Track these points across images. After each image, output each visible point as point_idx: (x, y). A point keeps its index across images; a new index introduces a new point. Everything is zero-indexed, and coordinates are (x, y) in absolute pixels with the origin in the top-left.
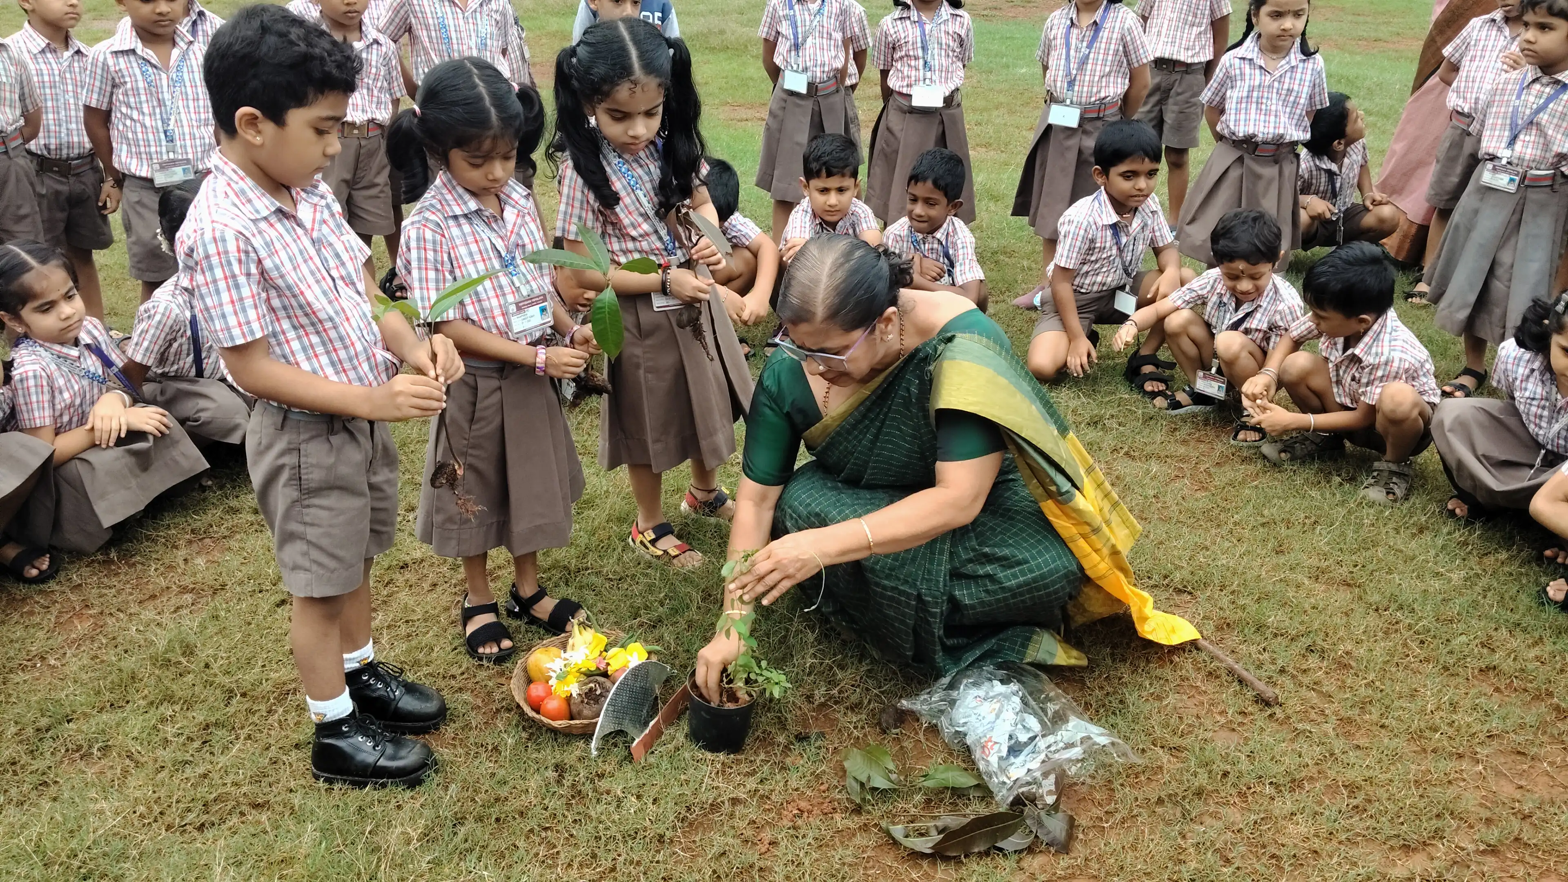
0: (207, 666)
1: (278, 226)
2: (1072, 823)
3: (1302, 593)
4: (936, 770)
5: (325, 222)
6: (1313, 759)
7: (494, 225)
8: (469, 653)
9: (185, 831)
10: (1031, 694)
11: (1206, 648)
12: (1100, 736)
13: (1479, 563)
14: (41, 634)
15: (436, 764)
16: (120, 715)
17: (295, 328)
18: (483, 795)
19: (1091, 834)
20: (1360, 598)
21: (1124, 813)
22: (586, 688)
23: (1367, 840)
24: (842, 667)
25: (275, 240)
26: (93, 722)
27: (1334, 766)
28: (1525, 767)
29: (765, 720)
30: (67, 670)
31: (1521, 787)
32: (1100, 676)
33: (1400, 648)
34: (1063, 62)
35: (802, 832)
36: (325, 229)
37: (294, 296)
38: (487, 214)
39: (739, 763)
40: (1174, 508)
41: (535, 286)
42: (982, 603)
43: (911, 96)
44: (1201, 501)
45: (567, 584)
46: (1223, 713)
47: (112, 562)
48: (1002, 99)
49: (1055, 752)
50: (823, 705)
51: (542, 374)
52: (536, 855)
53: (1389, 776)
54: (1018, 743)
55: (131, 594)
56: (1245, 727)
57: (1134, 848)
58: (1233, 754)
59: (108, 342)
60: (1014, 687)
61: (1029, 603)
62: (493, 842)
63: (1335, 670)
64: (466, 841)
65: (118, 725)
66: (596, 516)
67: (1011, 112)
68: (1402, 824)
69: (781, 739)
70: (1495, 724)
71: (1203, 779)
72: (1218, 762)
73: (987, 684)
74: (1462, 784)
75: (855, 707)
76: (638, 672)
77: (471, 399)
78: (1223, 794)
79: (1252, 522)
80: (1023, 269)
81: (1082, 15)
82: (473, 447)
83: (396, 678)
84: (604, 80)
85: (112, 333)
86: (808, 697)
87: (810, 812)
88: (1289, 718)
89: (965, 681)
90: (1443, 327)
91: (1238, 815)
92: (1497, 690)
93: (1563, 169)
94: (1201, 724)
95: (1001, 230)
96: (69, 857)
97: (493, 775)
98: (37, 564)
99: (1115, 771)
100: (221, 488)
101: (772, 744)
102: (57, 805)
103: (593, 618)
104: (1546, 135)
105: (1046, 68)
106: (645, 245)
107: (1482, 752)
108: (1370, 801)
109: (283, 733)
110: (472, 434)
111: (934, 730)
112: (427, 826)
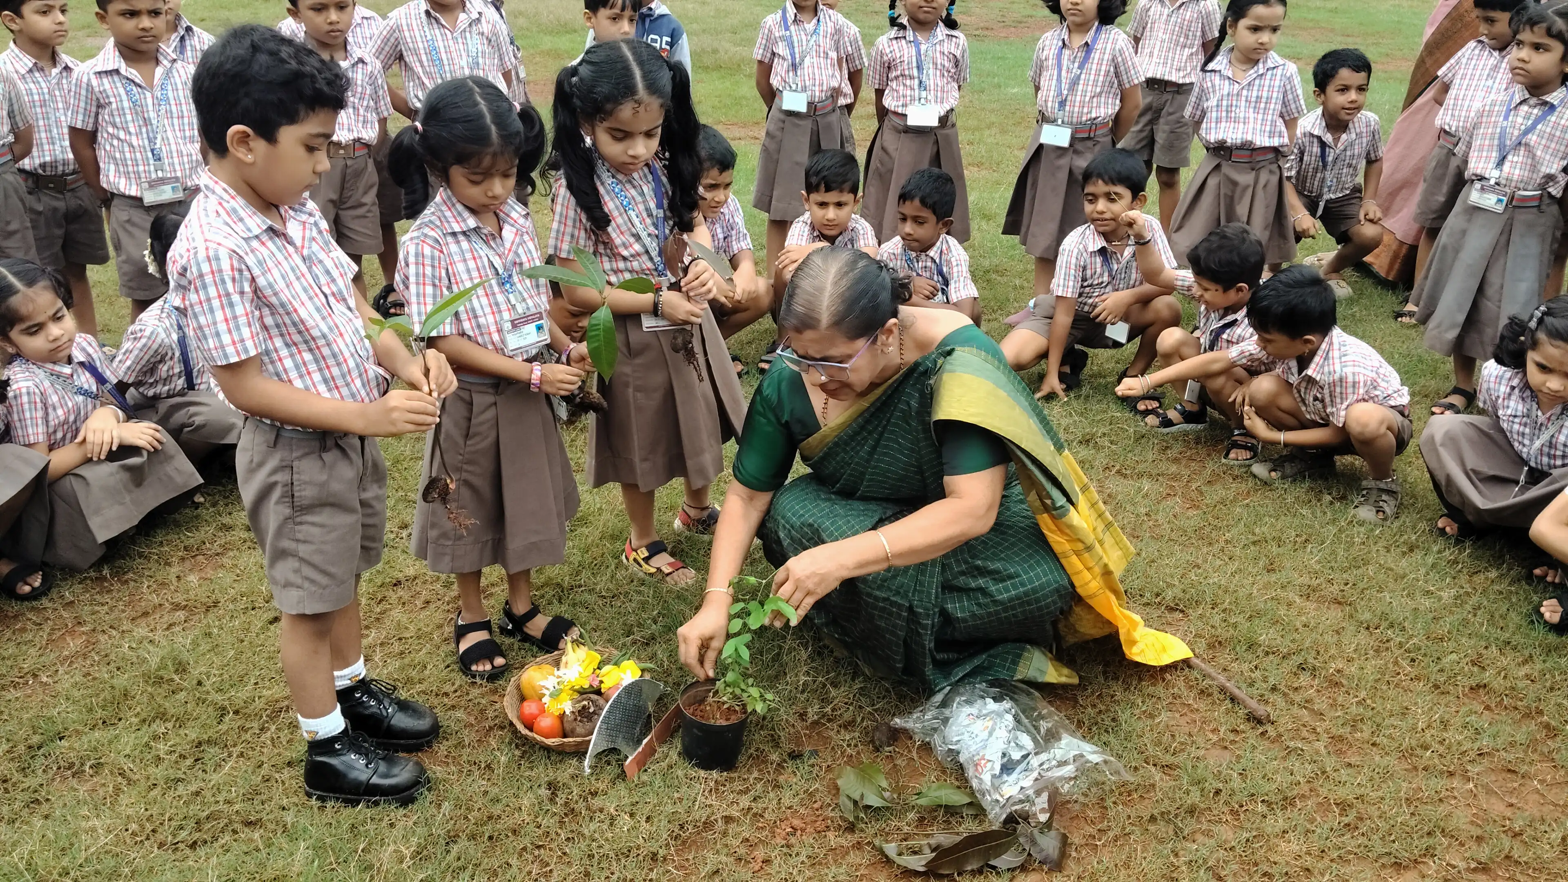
0: (200, 683)
1: (270, 244)
2: (1064, 841)
3: (1293, 612)
4: (929, 788)
5: (314, 239)
6: (1304, 777)
7: (492, 243)
8: (461, 670)
9: (176, 849)
10: (1023, 712)
11: (1198, 666)
12: (1092, 754)
13: (1470, 582)
14: (32, 651)
15: (429, 782)
16: (112, 732)
17: (287, 345)
18: (475, 813)
19: (1084, 853)
20: (1351, 616)
21: (1117, 831)
22: (579, 706)
23: (1358, 858)
24: (835, 685)
25: (267, 259)
26: (85, 739)
27: (1325, 784)
28: (1516, 785)
29: (757, 739)
30: (59, 687)
31: (1511, 805)
32: (1093, 693)
33: (1391, 666)
34: (1054, 82)
35: (795, 850)
36: (315, 247)
37: (288, 314)
38: (485, 231)
39: (731, 780)
40: (1166, 526)
41: (530, 303)
42: (974, 615)
43: (906, 115)
44: (1193, 519)
45: (560, 602)
46: (1215, 731)
47: (105, 579)
48: (993, 119)
49: (1048, 770)
50: (816, 723)
51: (537, 390)
52: (530, 873)
53: (1380, 794)
54: (1010, 760)
55: (123, 611)
56: (1237, 745)
57: (1126, 865)
58: (1225, 772)
59: (102, 358)
60: (1007, 704)
61: (1021, 617)
62: (486, 860)
63: (1327, 688)
64: (459, 859)
65: (110, 742)
66: (590, 533)
67: (1003, 132)
68: (1394, 842)
69: (775, 757)
70: (1485, 742)
71: (1195, 797)
72: (1210, 780)
73: (980, 702)
74: (1453, 802)
75: (848, 725)
76: (632, 689)
77: (466, 414)
78: (1215, 812)
79: (1244, 541)
80: (1015, 288)
81: (1074, 36)
82: (469, 462)
83: (388, 696)
84: (608, 98)
85: (106, 349)
86: (801, 715)
87: (803, 830)
88: (1281, 736)
89: (958, 699)
90: (1432, 347)
91: (1230, 833)
92: (1487, 708)
93: (1550, 190)
94: (1193, 742)
95: (993, 249)
96: (60, 875)
97: (486, 793)
98: (29, 580)
99: (1107, 788)
100: (214, 505)
101: (765, 762)
102: (49, 822)
103: (586, 636)
104: (1534, 155)
105: (1037, 88)
106: (635, 264)
107: (1473, 770)
108: (1361, 819)
109: (276, 751)
110: (468, 449)
111: (927, 748)
112: (419, 844)
